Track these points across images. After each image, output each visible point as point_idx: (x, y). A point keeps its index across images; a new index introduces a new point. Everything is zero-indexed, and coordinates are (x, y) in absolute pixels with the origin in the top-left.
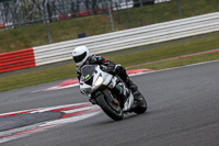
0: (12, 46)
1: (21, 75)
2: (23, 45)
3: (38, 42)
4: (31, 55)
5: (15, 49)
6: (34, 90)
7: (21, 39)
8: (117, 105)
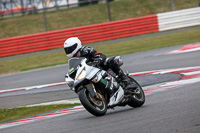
0: (139, 12)
1: (146, 39)
2: (148, 11)
3: (162, 9)
4: (155, 21)
5: (141, 15)
6: (157, 53)
7: (147, 6)
8: (100, 100)
